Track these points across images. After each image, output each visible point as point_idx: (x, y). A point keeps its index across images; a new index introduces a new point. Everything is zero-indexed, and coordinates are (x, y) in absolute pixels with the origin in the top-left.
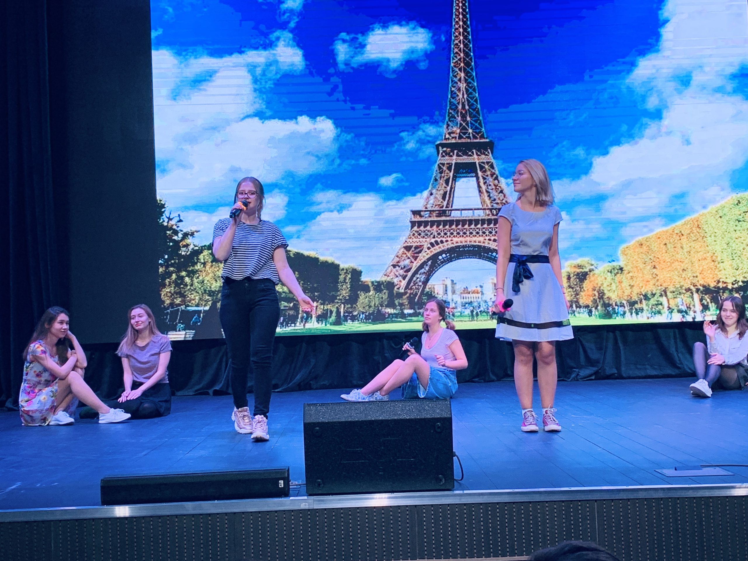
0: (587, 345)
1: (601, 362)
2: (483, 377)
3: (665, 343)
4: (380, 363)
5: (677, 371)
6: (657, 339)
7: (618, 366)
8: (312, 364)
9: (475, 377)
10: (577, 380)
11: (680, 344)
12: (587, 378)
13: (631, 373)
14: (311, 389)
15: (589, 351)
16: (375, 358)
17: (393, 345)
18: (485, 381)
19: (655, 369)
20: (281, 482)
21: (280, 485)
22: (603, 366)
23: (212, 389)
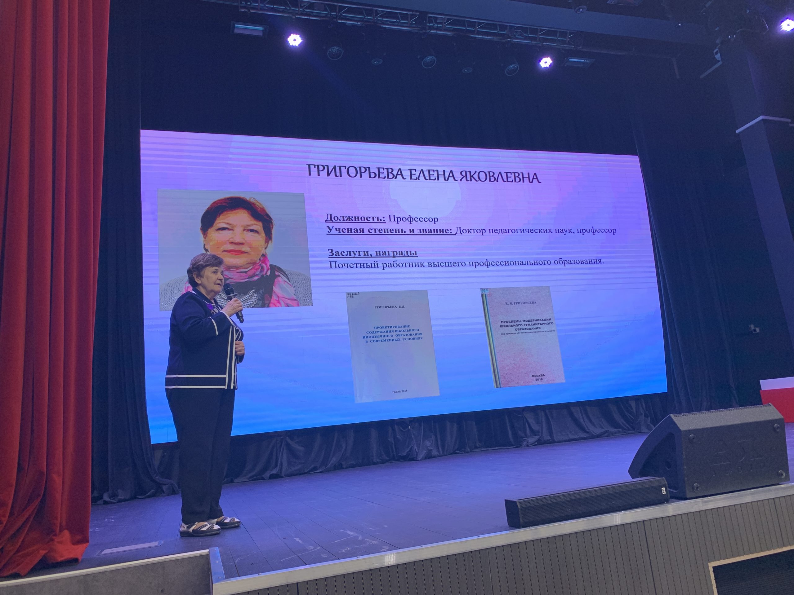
0: (529, 420)
2: (463, 449)
3: (576, 416)
4: (393, 443)
5: (587, 435)
6: (572, 415)
7: (551, 434)
8: (344, 448)
9: (455, 451)
10: (528, 446)
11: (584, 416)
12: (533, 445)
13: (560, 438)
14: (342, 468)
15: (532, 425)
16: (389, 440)
17: (402, 429)
18: (465, 452)
19: (574, 434)
20: (663, 489)
21: (663, 492)
22: (542, 435)
23: (267, 474)
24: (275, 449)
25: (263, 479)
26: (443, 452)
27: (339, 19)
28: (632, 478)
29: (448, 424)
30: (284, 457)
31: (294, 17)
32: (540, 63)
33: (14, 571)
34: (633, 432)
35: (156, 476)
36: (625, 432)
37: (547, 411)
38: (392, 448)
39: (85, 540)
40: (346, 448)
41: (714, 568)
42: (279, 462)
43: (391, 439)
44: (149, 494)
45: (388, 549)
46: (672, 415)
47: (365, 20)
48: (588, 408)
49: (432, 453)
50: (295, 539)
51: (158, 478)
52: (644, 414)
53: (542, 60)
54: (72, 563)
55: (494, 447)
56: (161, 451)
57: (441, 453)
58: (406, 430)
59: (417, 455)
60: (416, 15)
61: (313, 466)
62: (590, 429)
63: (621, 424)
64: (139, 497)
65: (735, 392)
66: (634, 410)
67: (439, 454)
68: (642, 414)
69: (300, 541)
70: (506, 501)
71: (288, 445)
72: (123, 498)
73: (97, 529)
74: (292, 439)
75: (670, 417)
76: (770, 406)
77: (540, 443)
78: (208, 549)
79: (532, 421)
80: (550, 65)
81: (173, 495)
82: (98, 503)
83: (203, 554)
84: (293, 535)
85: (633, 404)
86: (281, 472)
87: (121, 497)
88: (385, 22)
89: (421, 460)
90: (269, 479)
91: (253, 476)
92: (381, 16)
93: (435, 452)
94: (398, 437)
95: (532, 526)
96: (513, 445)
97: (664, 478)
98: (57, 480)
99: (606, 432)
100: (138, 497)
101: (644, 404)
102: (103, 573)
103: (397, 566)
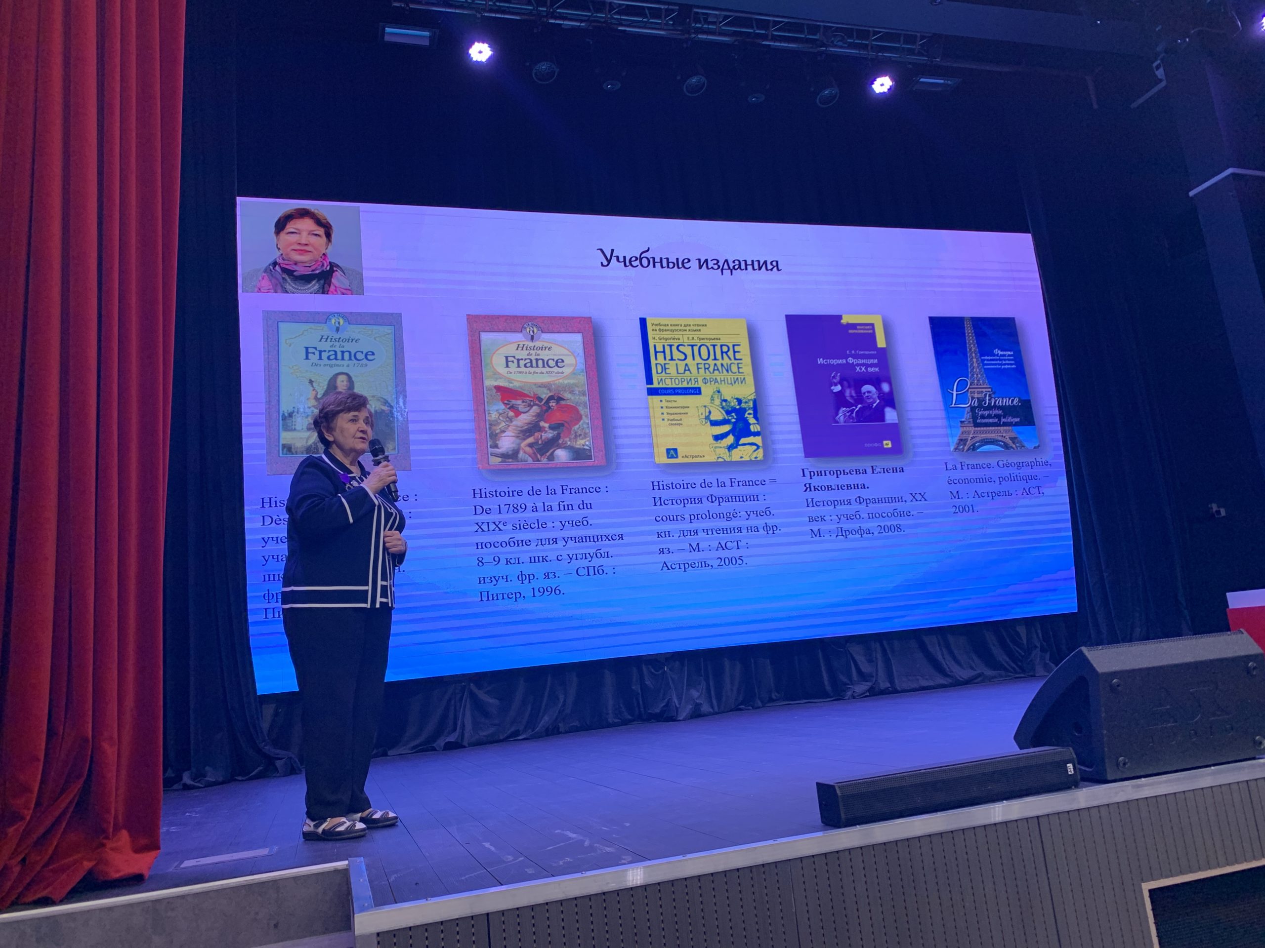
0: (857, 657)
1: (874, 675)
2: (751, 703)
3: (931, 649)
4: (639, 694)
5: (949, 681)
6: (923, 648)
7: (891, 678)
8: (562, 700)
9: (738, 706)
10: (854, 698)
11: (945, 651)
12: (863, 696)
13: (905, 686)
14: (559, 733)
15: (860, 663)
16: (634, 688)
17: (653, 670)
18: (754, 708)
19: (927, 679)
20: (1070, 766)
21: (1069, 770)
22: (876, 681)
23: (441, 742)
24: (453, 702)
25: (434, 749)
26: (719, 706)
27: (552, 18)
28: (1021, 749)
29: (727, 663)
30: (467, 717)
31: (479, 15)
32: (873, 86)
33: (43, 894)
34: (1022, 675)
35: (265, 746)
36: (1009, 676)
37: (885, 643)
38: (637, 700)
39: (154, 846)
40: (565, 701)
41: (1150, 891)
42: (459, 723)
43: (636, 687)
44: (253, 773)
45: (629, 860)
46: (1084, 649)
47: (591, 18)
48: (951, 639)
49: (702, 709)
50: (484, 844)
51: (268, 749)
52: (1038, 645)
53: (875, 80)
54: (135, 882)
55: (800, 700)
56: (274, 705)
57: (716, 709)
58: (659, 673)
59: (677, 714)
60: (673, 11)
61: (513, 729)
62: (954, 671)
63: (1004, 663)
64: (240, 778)
65: (1186, 612)
66: (1025, 641)
67: (711, 710)
68: (1036, 647)
69: (493, 849)
70: (818, 784)
71: (472, 695)
72: (214, 780)
73: (173, 829)
74: (480, 687)
75: (1081, 652)
76: (1243, 633)
77: (874, 693)
78: (347, 860)
79: (861, 659)
80: (888, 89)
81: (293, 777)
82: (176, 787)
83: (340, 868)
84: (480, 838)
85: (1022, 630)
86: (462, 738)
87: (210, 779)
88: (624, 23)
89: (684, 720)
90: (444, 750)
91: (417, 746)
92: (617, 13)
93: (705, 708)
94: (647, 683)
95: (859, 824)
96: (831, 697)
97: (1071, 749)
98: (110, 751)
99: (979, 675)
100: (236, 778)
101: (1039, 631)
102: (183, 897)
103: (645, 887)
